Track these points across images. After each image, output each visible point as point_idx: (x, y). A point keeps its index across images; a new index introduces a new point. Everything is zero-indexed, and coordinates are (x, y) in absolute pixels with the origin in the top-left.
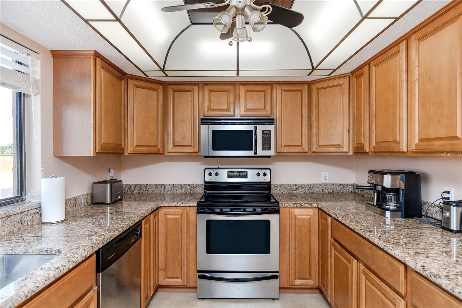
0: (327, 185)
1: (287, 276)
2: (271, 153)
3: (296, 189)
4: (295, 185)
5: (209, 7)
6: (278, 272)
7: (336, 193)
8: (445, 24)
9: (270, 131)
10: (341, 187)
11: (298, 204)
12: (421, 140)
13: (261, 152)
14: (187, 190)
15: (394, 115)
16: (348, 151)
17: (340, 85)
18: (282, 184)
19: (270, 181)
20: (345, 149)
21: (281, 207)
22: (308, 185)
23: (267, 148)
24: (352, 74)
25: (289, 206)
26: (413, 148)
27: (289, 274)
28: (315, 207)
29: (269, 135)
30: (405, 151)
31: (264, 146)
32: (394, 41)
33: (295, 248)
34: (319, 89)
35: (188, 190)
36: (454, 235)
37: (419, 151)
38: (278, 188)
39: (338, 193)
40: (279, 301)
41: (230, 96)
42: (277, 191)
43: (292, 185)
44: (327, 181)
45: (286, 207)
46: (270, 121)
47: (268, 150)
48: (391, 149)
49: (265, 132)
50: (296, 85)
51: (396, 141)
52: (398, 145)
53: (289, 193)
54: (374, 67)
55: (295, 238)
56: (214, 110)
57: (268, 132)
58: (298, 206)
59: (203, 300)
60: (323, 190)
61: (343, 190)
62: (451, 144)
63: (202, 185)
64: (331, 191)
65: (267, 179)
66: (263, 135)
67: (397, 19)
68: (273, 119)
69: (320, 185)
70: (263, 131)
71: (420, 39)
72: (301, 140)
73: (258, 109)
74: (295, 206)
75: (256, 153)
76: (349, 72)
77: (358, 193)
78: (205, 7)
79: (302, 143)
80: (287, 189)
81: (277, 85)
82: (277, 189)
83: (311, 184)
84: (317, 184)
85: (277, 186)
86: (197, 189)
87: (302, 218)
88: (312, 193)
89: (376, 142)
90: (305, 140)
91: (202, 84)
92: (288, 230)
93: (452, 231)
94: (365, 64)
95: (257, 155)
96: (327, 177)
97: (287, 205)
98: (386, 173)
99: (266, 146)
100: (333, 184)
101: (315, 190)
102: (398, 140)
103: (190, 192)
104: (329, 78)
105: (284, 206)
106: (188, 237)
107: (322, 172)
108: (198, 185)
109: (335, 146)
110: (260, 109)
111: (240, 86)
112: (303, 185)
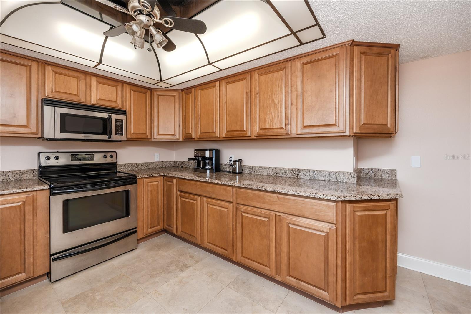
0: (158, 162)
1: (142, 230)
2: (124, 138)
3: (137, 167)
4: (136, 164)
5: (117, 9)
6: (135, 228)
7: (164, 167)
8: (239, 80)
9: (122, 120)
10: (167, 163)
11: (150, 175)
12: (227, 132)
13: (114, 137)
14: (8, 177)
15: (213, 118)
16: (179, 138)
17: (174, 96)
18: (125, 164)
19: (117, 162)
20: (177, 137)
21: (138, 178)
22: (146, 163)
23: (120, 133)
24: (182, 91)
25: (144, 177)
26: (224, 135)
27: (143, 227)
28: (162, 175)
29: (122, 124)
30: (219, 137)
31: (117, 132)
32: (213, 79)
33: (148, 207)
34: (159, 95)
35: (11, 178)
36: (238, 175)
37: (226, 137)
38: (123, 167)
39: (166, 167)
40: (137, 249)
41: (80, 83)
42: (121, 170)
43: (133, 165)
44: (158, 160)
45: (142, 178)
46: (123, 112)
47: (120, 135)
48: (211, 136)
49: (117, 120)
50: (142, 88)
51: (214, 132)
52: (215, 134)
53: (131, 170)
54: (199, 90)
55: (148, 200)
56: (60, 93)
57: (121, 121)
58: (150, 176)
59: (58, 282)
60: (156, 166)
61: (168, 165)
62: (242, 133)
63: (33, 171)
64: (161, 166)
65: (113, 160)
66: (116, 123)
67: (221, 70)
68: (125, 111)
69: (154, 163)
70: (116, 120)
71: (228, 83)
72: (145, 130)
73: (110, 101)
74: (148, 176)
75: (110, 138)
76: (180, 89)
77: (178, 166)
78: (113, 7)
79: (146, 132)
80: (130, 167)
81: (127, 85)
82: (121, 168)
83: (148, 163)
84: (152, 162)
85: (121, 166)
86: (26, 175)
87: (153, 184)
88: (149, 169)
89: (201, 133)
90: (149, 130)
91: (44, 63)
92: (143, 195)
93: (237, 173)
94: (193, 87)
95: (111, 139)
96: (158, 157)
97: (142, 176)
98: (207, 150)
99: (119, 132)
100: (163, 162)
101: (151, 167)
102: (215, 131)
103: (13, 180)
104: (166, 90)
105: (140, 177)
106: (34, 224)
107: (155, 154)
108: (27, 171)
109: (171, 135)
110: (111, 101)
111: (91, 77)
112: (142, 163)
